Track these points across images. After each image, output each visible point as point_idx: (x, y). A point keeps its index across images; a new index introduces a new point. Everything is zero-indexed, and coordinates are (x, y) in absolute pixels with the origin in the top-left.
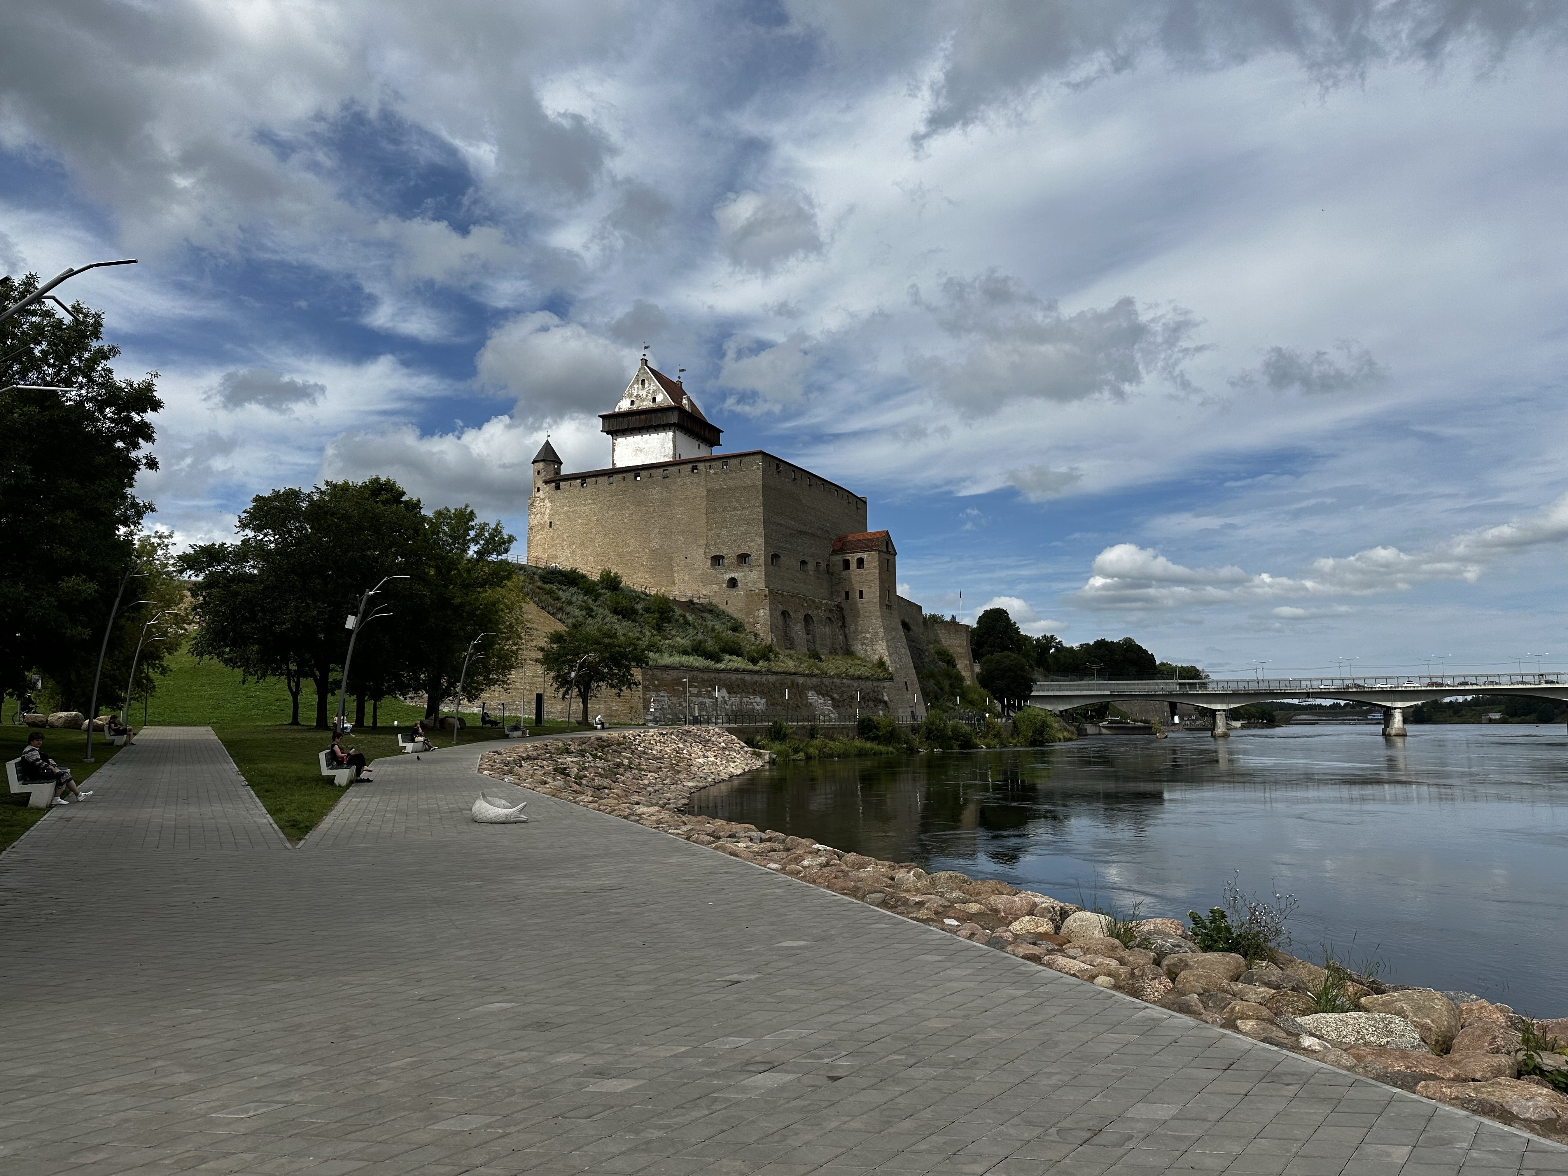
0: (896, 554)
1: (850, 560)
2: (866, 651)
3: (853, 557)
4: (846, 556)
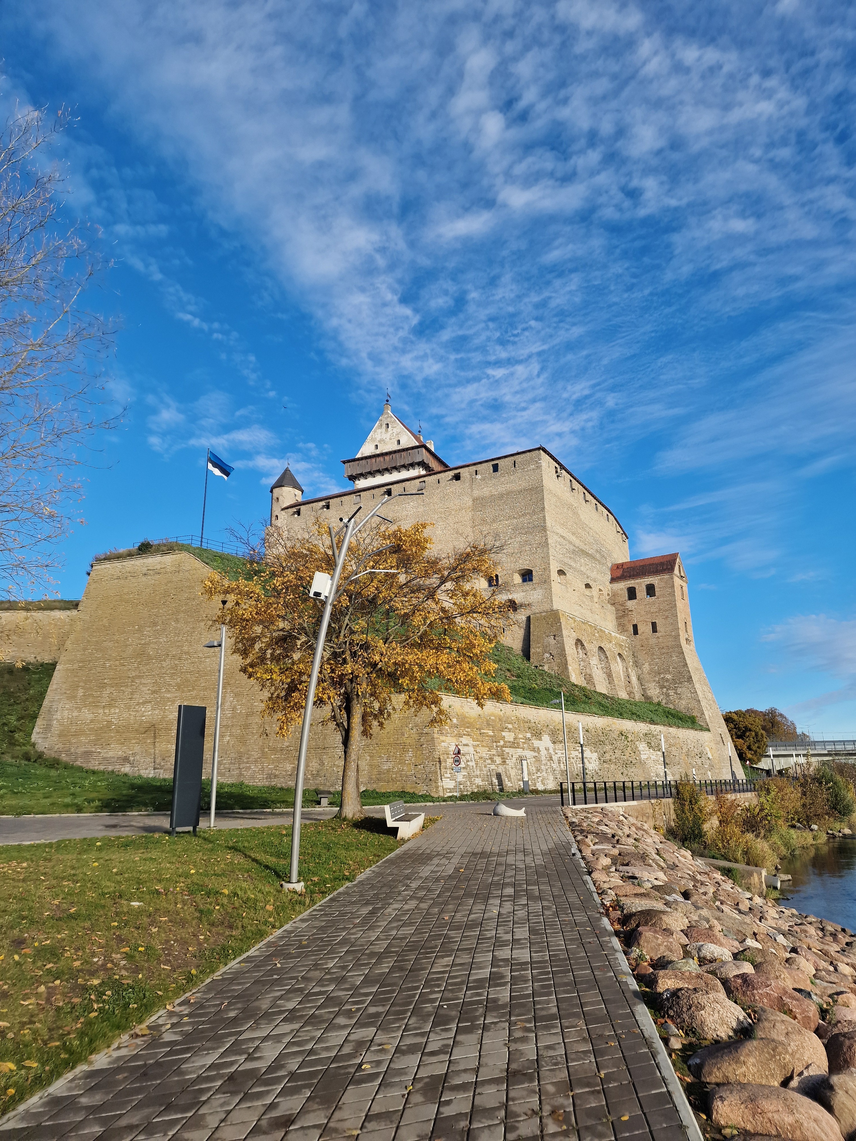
1: (637, 588)
2: (668, 695)
3: (640, 584)
4: (631, 583)
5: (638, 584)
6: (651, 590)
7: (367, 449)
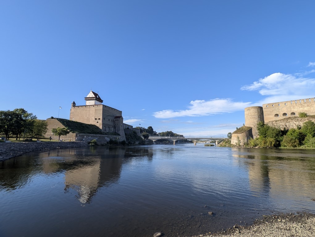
0: (123, 118)
2: (118, 132)
3: (117, 119)
6: (118, 120)
7: (88, 96)
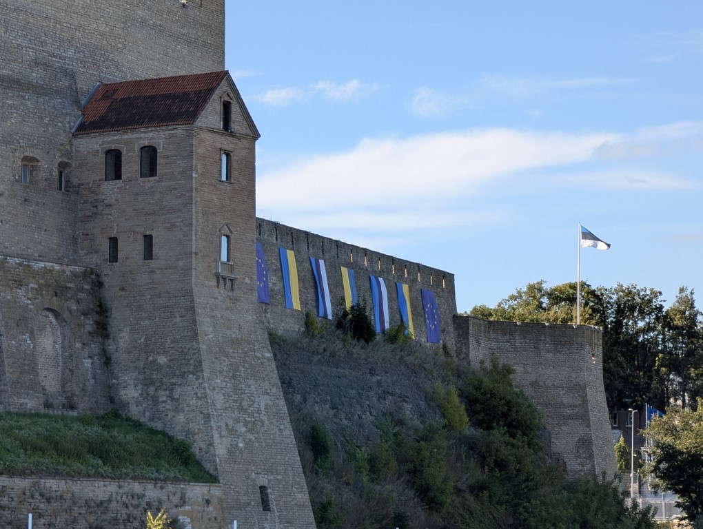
0: (256, 135)
1: (124, 153)
2: (155, 401)
3: (131, 141)
4: (113, 139)
5: (127, 143)
6: (150, 158)
